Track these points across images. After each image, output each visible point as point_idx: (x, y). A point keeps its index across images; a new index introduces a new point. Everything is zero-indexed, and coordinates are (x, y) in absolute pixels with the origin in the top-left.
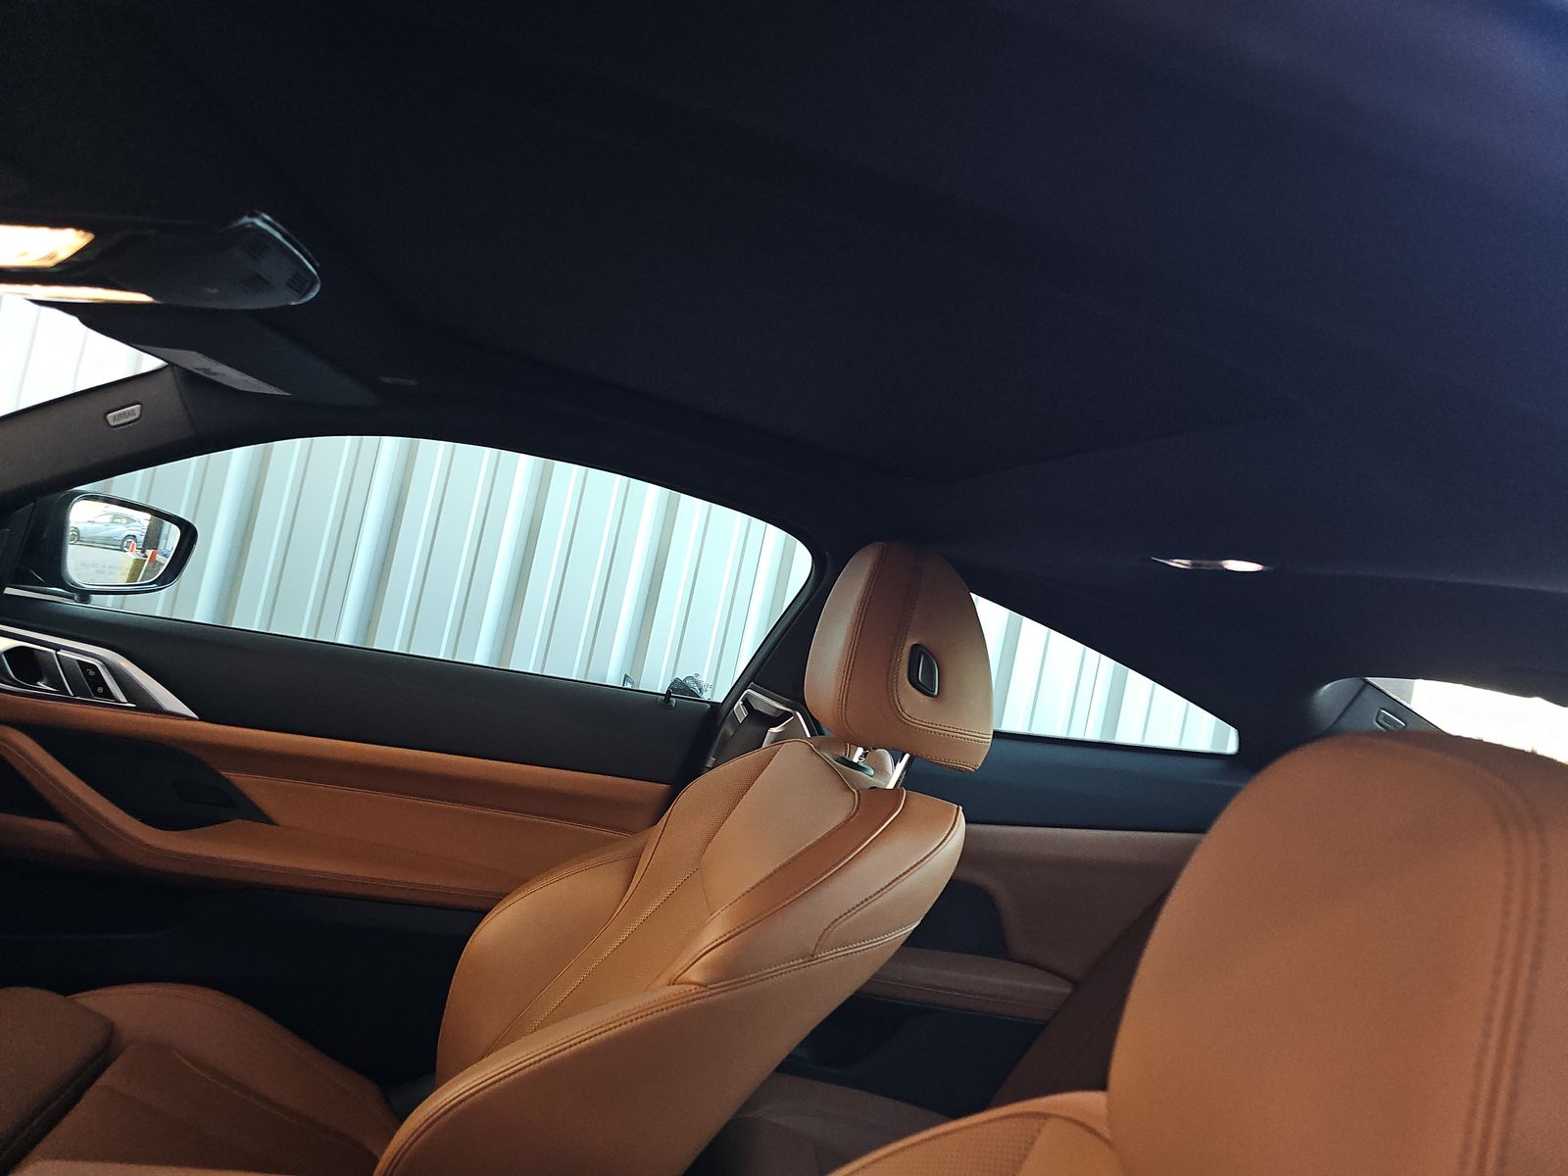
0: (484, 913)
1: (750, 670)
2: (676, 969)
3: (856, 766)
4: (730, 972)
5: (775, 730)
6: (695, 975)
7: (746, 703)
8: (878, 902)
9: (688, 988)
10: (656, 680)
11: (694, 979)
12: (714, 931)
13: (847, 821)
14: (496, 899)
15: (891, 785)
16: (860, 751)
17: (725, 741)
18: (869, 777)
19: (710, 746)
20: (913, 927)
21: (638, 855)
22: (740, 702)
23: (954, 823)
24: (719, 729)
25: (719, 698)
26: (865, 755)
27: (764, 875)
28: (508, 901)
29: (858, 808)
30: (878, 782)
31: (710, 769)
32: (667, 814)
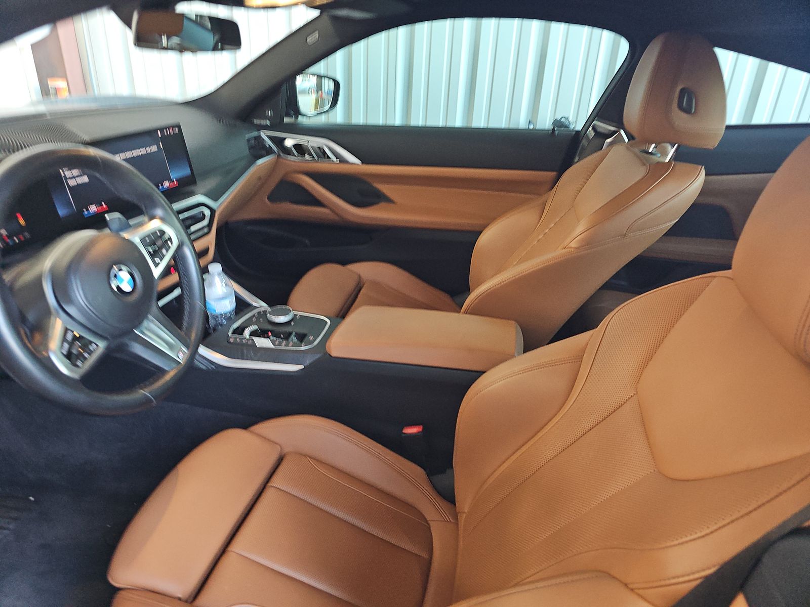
0: (481, 232)
1: (595, 112)
2: (566, 243)
3: (651, 153)
4: (588, 243)
5: (609, 140)
6: (574, 244)
7: (594, 128)
8: (657, 211)
9: (570, 249)
10: (545, 122)
11: (573, 246)
12: (581, 228)
13: (642, 179)
14: (485, 227)
15: (667, 160)
16: (653, 145)
17: (583, 148)
18: (657, 158)
19: (576, 152)
20: (675, 222)
21: (545, 203)
22: (591, 128)
23: (699, 174)
24: (580, 143)
25: (579, 127)
26: (656, 147)
27: (603, 205)
28: (489, 227)
29: (648, 173)
30: (661, 160)
31: (577, 162)
32: (557, 184)
